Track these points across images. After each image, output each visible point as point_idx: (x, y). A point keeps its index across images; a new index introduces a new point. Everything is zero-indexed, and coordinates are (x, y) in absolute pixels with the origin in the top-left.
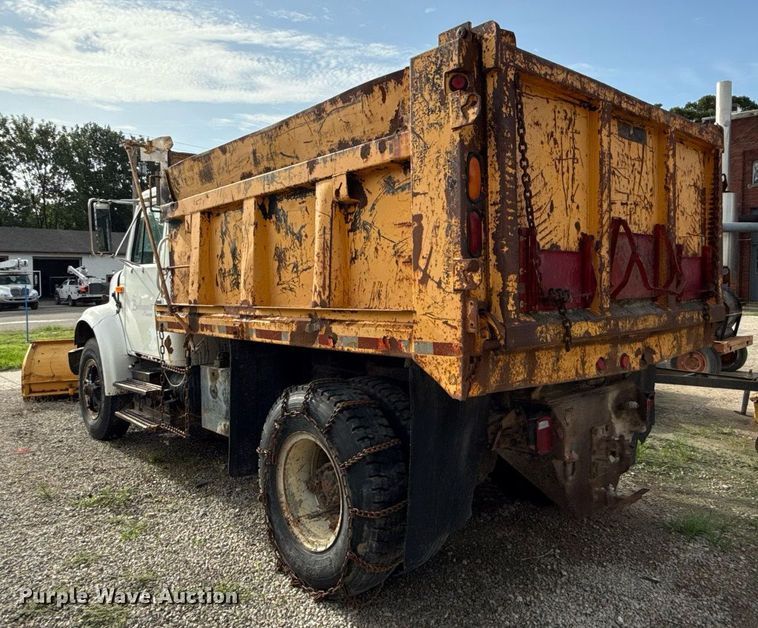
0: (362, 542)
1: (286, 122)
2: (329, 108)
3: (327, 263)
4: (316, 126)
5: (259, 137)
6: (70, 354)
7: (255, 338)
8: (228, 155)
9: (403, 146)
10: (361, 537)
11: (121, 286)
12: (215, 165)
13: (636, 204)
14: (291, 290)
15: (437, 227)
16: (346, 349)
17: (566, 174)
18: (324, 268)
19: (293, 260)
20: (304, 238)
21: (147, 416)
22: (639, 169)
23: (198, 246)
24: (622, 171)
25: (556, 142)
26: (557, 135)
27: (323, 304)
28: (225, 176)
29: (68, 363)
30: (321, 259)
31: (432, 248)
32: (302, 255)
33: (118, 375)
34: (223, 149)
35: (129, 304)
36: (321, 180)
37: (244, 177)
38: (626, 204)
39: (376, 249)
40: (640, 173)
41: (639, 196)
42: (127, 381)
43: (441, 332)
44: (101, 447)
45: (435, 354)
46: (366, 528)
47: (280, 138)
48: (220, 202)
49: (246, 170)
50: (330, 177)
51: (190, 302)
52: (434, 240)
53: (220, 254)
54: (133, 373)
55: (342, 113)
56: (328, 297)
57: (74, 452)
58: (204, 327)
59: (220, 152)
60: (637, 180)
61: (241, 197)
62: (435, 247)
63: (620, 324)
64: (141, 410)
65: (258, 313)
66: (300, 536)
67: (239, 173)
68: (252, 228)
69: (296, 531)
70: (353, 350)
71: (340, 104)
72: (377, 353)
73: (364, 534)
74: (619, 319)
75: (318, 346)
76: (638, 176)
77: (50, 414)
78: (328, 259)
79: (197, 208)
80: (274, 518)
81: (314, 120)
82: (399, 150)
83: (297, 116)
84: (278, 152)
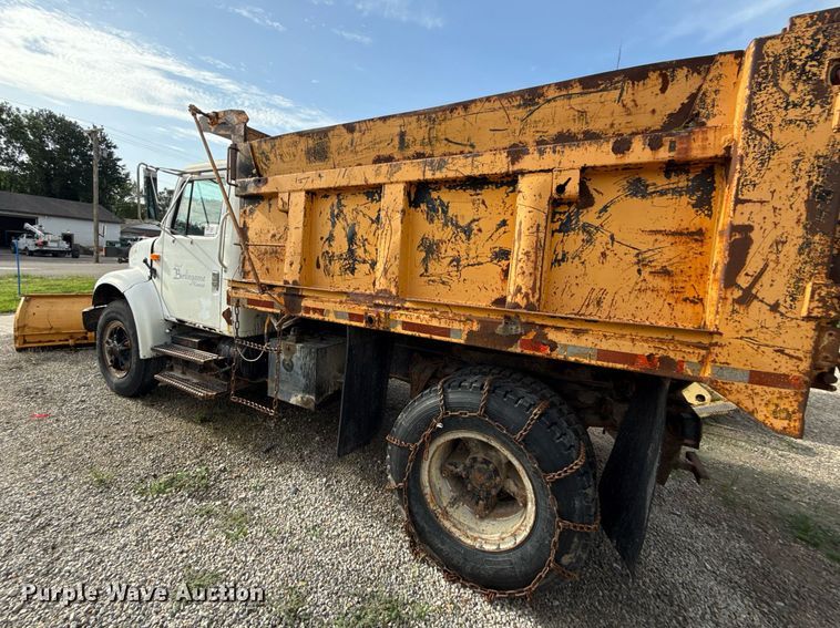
0: (568, 553)
1: (466, 105)
2: (551, 94)
3: (539, 264)
4: (522, 113)
5: (415, 118)
6: (84, 313)
7: (399, 329)
8: (357, 135)
9: (695, 145)
10: (569, 548)
11: (155, 254)
12: (334, 143)
14: (443, 283)
15: (779, 243)
16: (572, 359)
18: (535, 269)
19: (451, 253)
20: (475, 231)
21: (195, 381)
23: (301, 225)
27: (530, 306)
28: (349, 157)
29: (81, 321)
30: (533, 258)
31: (766, 265)
32: (469, 249)
33: (154, 339)
34: (350, 128)
35: (169, 273)
36: (531, 172)
37: (378, 160)
39: (604, 255)
42: (166, 346)
43: (769, 361)
44: (134, 406)
45: (751, 382)
46: (576, 540)
47: (448, 122)
48: (343, 182)
49: (385, 152)
50: (550, 171)
51: (286, 282)
52: (773, 257)
53: (326, 236)
54: (173, 338)
55: (575, 101)
56: (539, 300)
57: (104, 414)
58: (308, 309)
59: (345, 131)
61: (380, 180)
62: (772, 265)
64: (184, 373)
65: (407, 305)
66: (453, 530)
67: (373, 155)
68: (399, 216)
69: (447, 524)
70: (593, 362)
71: (577, 89)
72: (632, 369)
73: (573, 546)
75: (519, 350)
77: (54, 366)
78: (540, 259)
79: (300, 186)
80: (415, 510)
81: (519, 106)
82: (687, 150)
83: (488, 99)
84: (443, 137)
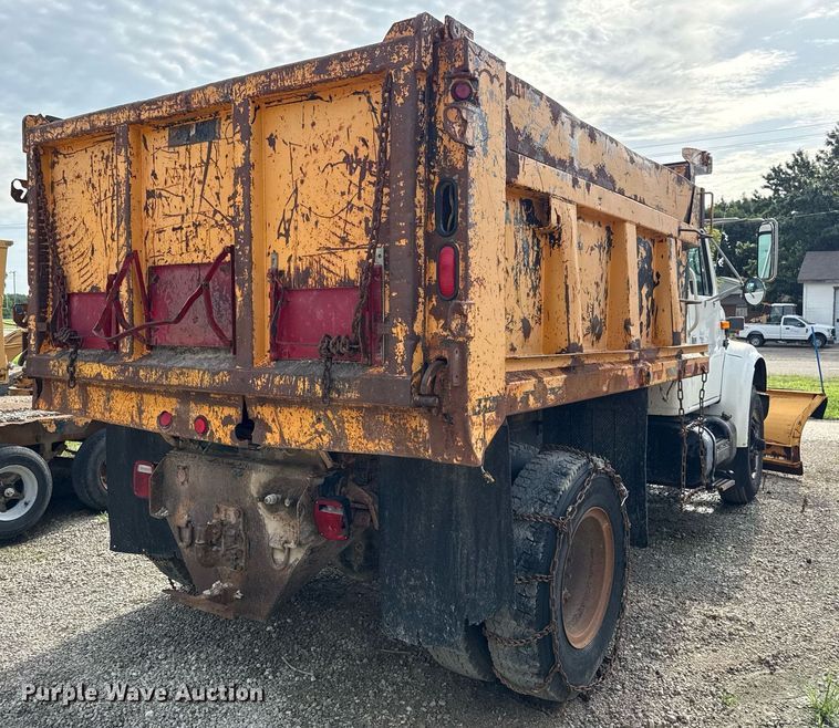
13: (197, 225)
17: (104, 214)
22: (202, 178)
24: (173, 190)
25: (93, 187)
26: (95, 180)
38: (181, 228)
40: (202, 183)
41: (204, 214)
60: (198, 192)
63: (142, 373)
74: (141, 367)
76: (198, 188)
